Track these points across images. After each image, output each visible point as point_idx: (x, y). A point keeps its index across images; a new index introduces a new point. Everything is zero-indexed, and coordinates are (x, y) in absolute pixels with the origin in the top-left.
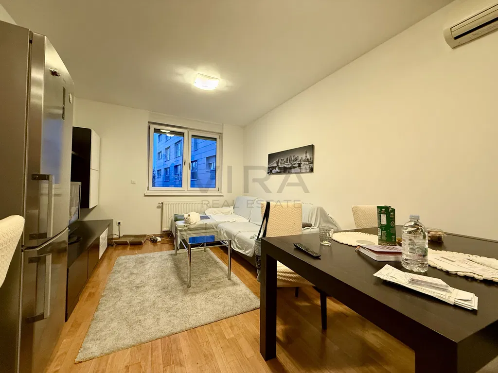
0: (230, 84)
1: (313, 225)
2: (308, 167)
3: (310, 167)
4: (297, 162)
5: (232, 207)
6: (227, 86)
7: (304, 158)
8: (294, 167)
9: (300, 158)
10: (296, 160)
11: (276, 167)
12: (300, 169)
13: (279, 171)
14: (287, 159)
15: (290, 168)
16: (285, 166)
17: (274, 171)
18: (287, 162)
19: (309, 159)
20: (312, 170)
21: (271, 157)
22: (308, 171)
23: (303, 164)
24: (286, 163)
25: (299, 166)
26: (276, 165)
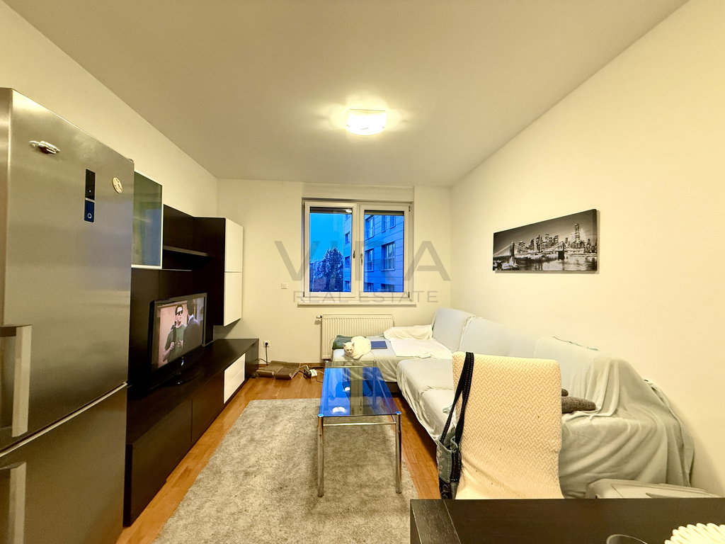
0: (407, 115)
1: (599, 407)
2: (582, 260)
3: (587, 261)
4: (555, 248)
5: (431, 327)
6: (404, 121)
7: (572, 238)
8: (549, 260)
9: (561, 240)
10: (553, 245)
11: (509, 257)
12: (563, 263)
13: (515, 265)
14: (532, 241)
15: (540, 261)
16: (529, 256)
17: (505, 265)
18: (531, 247)
19: (586, 241)
20: (593, 267)
21: (499, 238)
22: (583, 268)
23: (570, 253)
24: (529, 251)
25: (561, 256)
26: (508, 254)
